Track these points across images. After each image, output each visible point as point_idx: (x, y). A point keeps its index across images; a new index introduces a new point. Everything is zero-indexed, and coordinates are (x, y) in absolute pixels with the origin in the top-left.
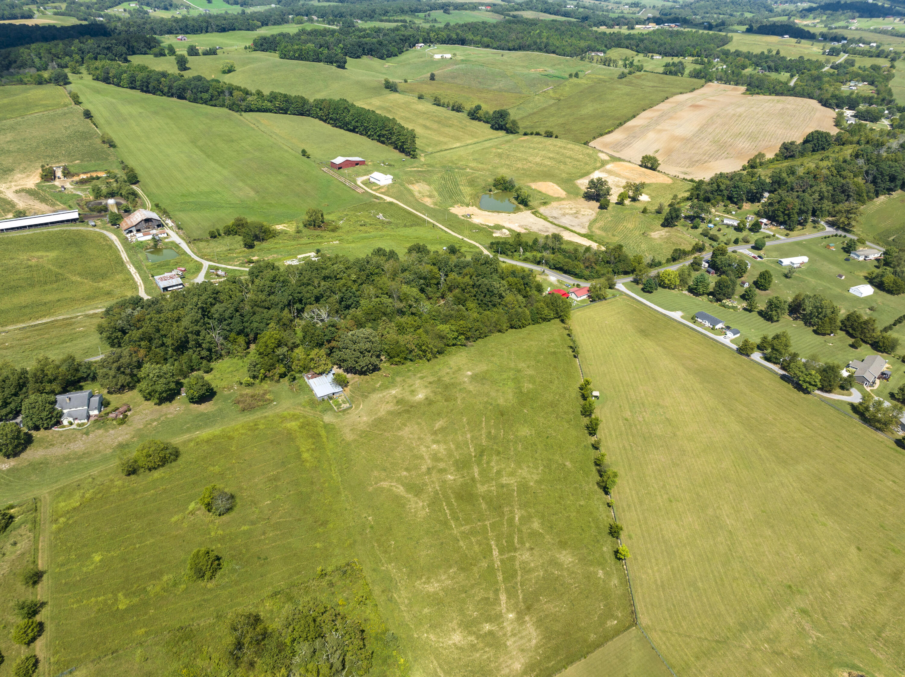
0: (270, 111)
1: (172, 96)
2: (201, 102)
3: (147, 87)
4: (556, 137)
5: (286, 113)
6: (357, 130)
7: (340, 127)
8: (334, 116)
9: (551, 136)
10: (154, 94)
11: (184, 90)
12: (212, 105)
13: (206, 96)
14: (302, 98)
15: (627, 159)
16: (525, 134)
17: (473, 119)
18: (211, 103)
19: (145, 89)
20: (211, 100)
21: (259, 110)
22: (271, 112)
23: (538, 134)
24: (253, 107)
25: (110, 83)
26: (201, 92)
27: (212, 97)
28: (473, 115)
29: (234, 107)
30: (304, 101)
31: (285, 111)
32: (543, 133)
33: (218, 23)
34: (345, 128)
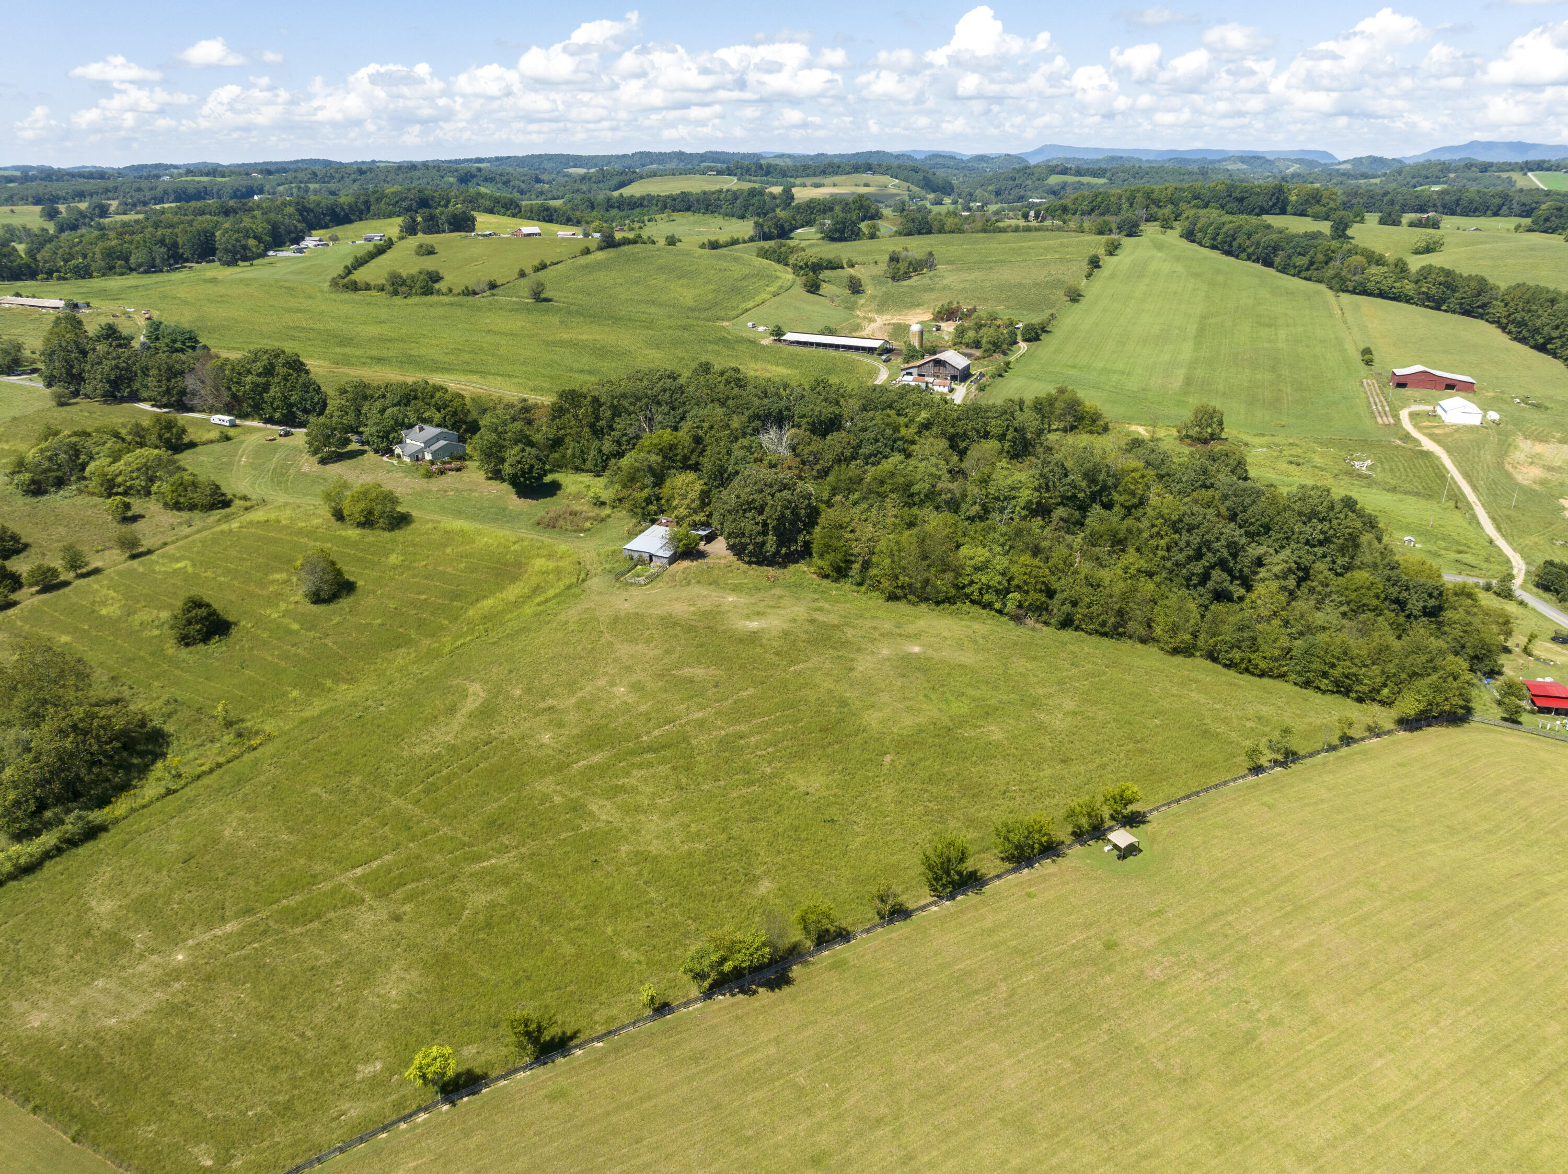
0: (1408, 300)
1: (1257, 261)
2: (1293, 271)
3: (1231, 246)
5: (1438, 308)
6: (1549, 346)
7: (1523, 340)
8: (1518, 316)
10: (1237, 257)
11: (1276, 249)
12: (1305, 279)
13: (1302, 261)
14: (1482, 281)
18: (1303, 274)
19: (1226, 248)
20: (1308, 269)
21: (1382, 295)
22: (1407, 302)
24: (1370, 286)
25: (1193, 241)
26: (1300, 254)
27: (1312, 263)
29: (1341, 285)
30: (1482, 286)
31: (1437, 304)
34: (1532, 342)
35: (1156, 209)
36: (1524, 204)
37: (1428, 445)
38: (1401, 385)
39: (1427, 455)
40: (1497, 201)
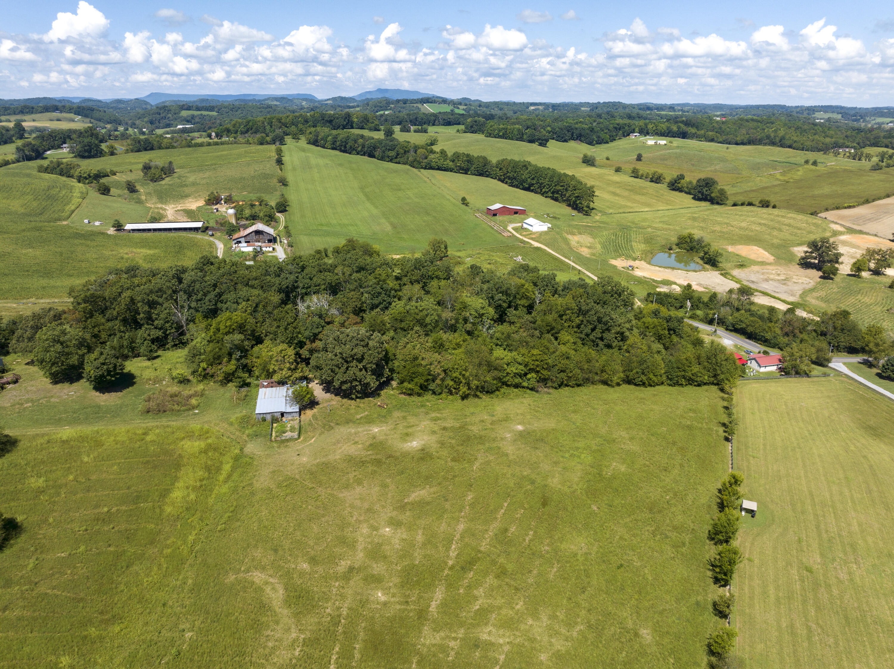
0: (451, 170)
1: (364, 155)
2: (387, 159)
3: (345, 147)
4: (774, 207)
5: (466, 173)
6: (532, 188)
7: (517, 187)
8: (511, 175)
9: (767, 206)
10: (350, 153)
11: (375, 148)
12: (396, 163)
13: (392, 154)
14: (485, 158)
15: (871, 232)
16: (735, 205)
17: (673, 190)
18: (395, 160)
19: (343, 149)
20: (396, 158)
21: (439, 169)
22: (451, 171)
23: (750, 204)
24: (433, 164)
25: (318, 146)
26: (389, 150)
27: (398, 154)
28: (673, 185)
29: (416, 164)
30: (485, 161)
31: (465, 171)
32: (757, 203)
33: (445, 117)
34: (521, 187)
35: (286, 129)
36: (444, 120)
37: (536, 244)
38: (495, 215)
39: (538, 249)
40: (433, 118)
